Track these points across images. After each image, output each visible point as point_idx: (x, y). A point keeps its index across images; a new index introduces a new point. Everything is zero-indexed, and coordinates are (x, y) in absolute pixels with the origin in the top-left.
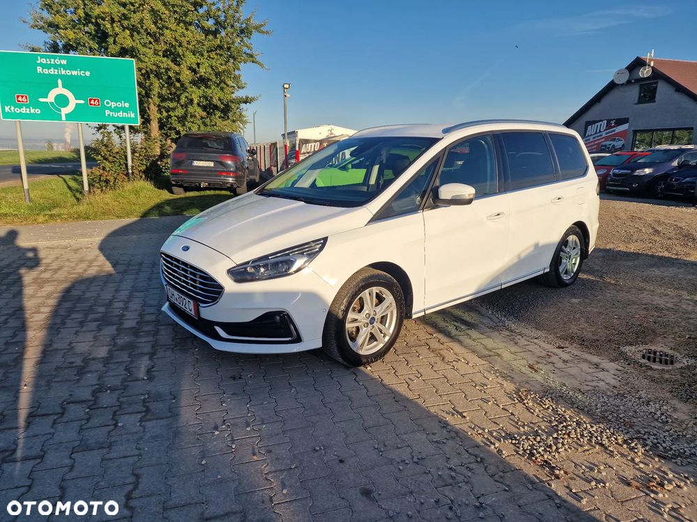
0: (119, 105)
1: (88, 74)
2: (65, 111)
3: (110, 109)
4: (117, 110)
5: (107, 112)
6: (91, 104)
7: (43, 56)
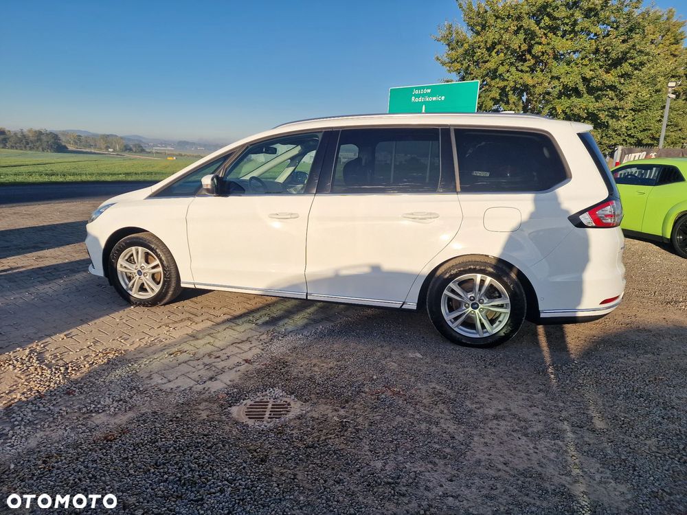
1: (443, 98)
7: (416, 88)
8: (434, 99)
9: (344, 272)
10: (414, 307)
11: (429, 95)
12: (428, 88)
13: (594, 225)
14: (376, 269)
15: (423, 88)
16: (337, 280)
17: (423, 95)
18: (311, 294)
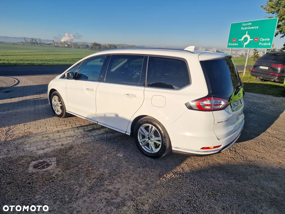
0: (266, 40)
1: (257, 27)
2: (246, 44)
3: (262, 42)
4: (264, 42)
5: (260, 43)
6: (255, 40)
7: (244, 23)
8: (253, 28)
9: (107, 115)
10: (129, 134)
11: (250, 26)
12: (250, 22)
13: (197, 109)
14: (117, 115)
15: (248, 23)
16: (105, 118)
17: (247, 26)
18: (99, 122)
